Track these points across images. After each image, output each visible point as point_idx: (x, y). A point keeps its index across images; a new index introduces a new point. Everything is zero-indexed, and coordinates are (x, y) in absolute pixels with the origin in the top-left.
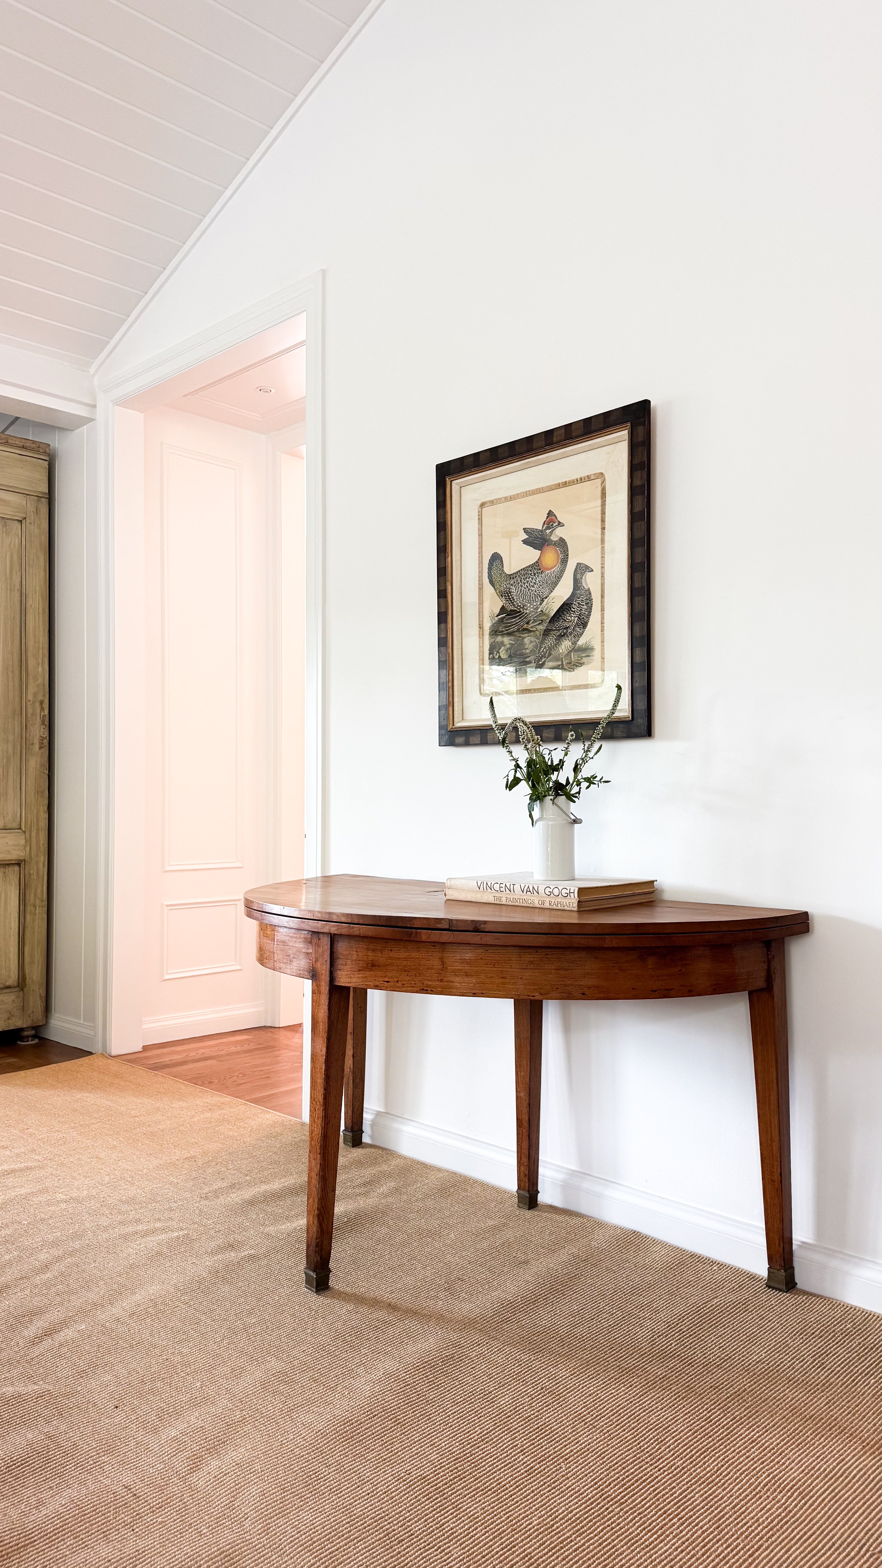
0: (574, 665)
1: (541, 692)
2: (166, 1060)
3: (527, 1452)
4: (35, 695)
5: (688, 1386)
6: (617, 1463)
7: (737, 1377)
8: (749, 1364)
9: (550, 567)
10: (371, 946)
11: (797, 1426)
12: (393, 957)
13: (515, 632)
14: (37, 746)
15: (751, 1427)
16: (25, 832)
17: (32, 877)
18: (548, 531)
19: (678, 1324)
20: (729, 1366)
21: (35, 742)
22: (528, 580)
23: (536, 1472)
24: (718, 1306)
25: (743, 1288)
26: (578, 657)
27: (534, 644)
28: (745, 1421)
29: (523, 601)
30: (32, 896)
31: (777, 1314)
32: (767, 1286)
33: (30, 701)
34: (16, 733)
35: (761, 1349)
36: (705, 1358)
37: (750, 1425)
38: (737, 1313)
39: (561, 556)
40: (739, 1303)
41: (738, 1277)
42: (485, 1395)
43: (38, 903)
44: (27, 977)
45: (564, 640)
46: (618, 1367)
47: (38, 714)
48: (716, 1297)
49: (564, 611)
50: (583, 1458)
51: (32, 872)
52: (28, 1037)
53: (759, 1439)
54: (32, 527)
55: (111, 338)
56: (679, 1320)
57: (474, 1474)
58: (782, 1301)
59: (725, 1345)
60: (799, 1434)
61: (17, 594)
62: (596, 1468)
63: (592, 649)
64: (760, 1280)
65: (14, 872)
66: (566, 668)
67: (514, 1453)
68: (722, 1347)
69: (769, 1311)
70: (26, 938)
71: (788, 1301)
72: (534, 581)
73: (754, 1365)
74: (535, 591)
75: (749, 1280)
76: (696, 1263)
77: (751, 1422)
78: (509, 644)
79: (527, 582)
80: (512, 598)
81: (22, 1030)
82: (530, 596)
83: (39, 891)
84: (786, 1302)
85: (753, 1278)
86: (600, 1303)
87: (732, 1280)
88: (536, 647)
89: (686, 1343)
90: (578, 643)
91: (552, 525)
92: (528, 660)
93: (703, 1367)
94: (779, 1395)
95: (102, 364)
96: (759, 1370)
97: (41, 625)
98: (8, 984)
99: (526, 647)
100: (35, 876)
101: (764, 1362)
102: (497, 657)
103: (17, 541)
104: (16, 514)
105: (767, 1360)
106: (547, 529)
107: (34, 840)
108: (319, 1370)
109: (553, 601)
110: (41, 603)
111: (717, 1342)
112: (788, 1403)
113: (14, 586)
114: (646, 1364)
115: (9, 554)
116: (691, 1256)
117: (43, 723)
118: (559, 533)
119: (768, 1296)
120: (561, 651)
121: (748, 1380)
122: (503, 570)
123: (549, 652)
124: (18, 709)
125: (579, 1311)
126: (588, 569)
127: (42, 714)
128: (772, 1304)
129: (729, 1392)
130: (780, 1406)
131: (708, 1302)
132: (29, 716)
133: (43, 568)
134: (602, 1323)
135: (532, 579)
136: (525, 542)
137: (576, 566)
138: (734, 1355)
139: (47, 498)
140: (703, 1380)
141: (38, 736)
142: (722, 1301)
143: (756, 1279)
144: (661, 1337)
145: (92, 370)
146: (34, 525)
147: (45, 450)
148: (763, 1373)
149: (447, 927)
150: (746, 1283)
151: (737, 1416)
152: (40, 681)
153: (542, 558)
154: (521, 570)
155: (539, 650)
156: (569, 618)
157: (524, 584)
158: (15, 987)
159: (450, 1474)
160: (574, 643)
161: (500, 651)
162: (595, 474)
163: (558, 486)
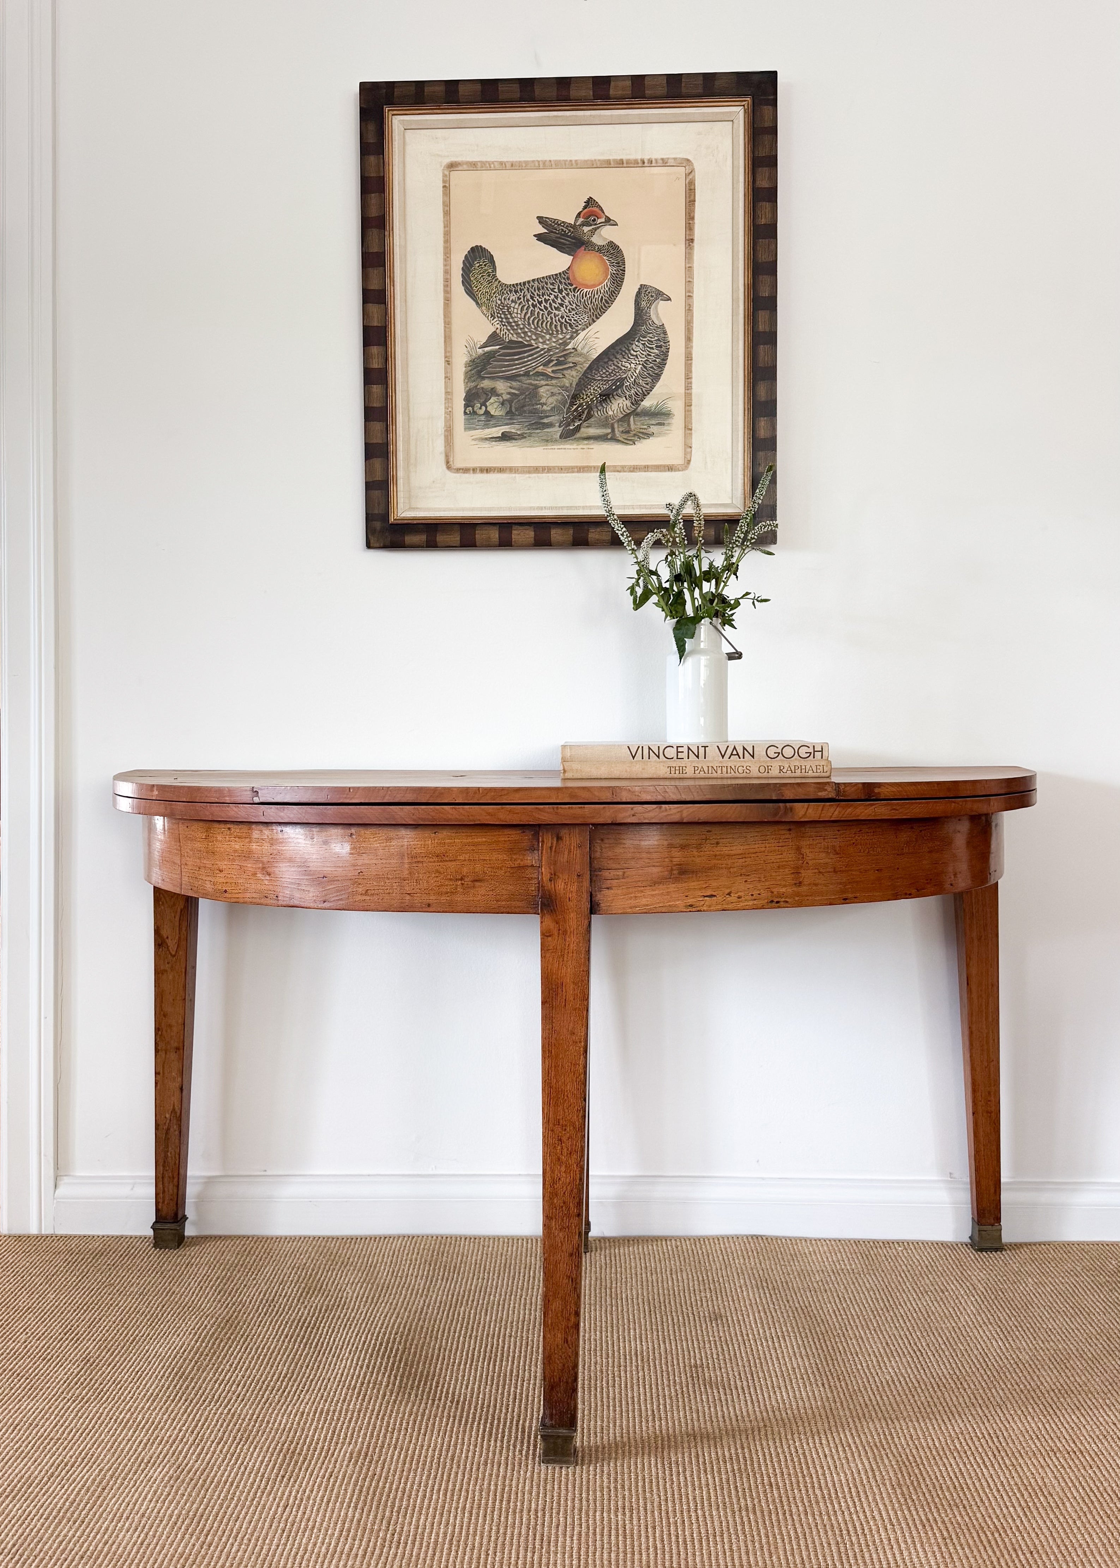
0: (635, 435)
1: (573, 472)
9: (592, 283)
10: (678, 841)
12: (720, 855)
13: (520, 375)
18: (586, 229)
22: (547, 298)
26: (643, 425)
27: (559, 397)
29: (535, 328)
39: (612, 270)
45: (616, 397)
49: (618, 353)
63: (668, 414)
66: (620, 439)
72: (560, 301)
74: (562, 317)
78: (509, 393)
79: (546, 301)
80: (515, 322)
82: (551, 323)
88: (564, 403)
90: (642, 403)
91: (594, 220)
92: (545, 421)
99: (543, 400)
102: (482, 411)
106: (583, 225)
109: (596, 335)
118: (604, 235)
120: (610, 413)
122: (495, 276)
123: (589, 413)
126: (660, 295)
135: (556, 297)
136: (540, 237)
137: (640, 289)
153: (575, 268)
154: (533, 280)
155: (569, 408)
156: (627, 365)
157: (540, 303)
160: (636, 403)
161: (488, 404)
162: (675, 159)
163: (607, 164)
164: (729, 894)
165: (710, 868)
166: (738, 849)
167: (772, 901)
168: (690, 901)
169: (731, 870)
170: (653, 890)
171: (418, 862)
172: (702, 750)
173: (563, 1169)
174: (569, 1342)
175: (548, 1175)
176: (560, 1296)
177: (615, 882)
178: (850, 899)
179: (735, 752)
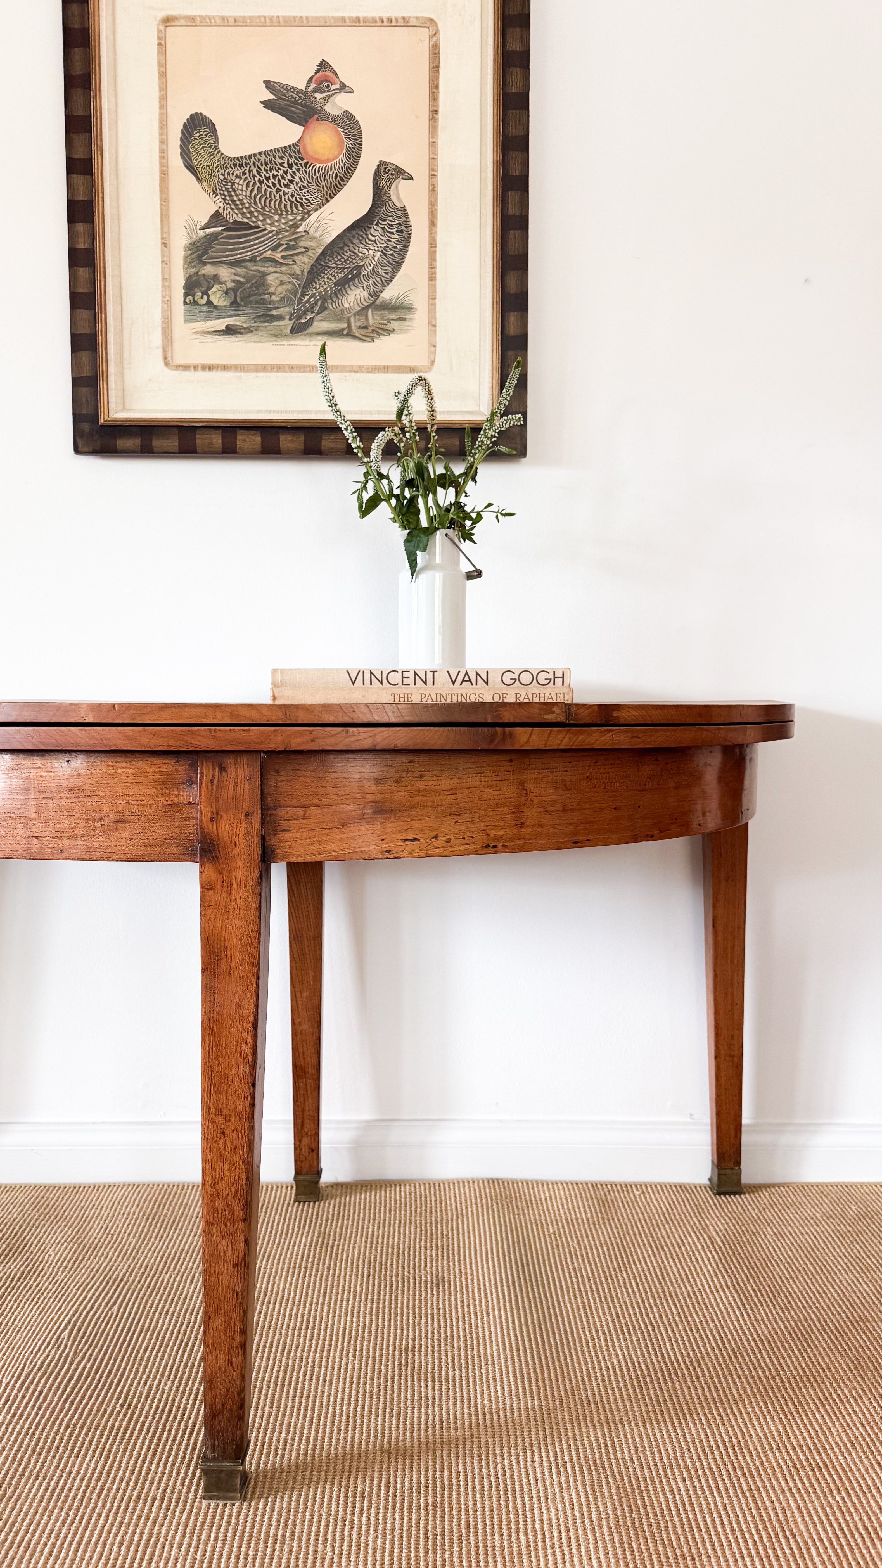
0: (373, 331)
1: (305, 372)
9: (325, 158)
13: (245, 261)
18: (319, 96)
22: (276, 173)
26: (382, 319)
27: (289, 287)
29: (263, 208)
39: (347, 143)
45: (352, 287)
49: (354, 237)
63: (409, 308)
66: (357, 335)
72: (289, 177)
74: (292, 196)
78: (233, 281)
79: (274, 177)
80: (239, 200)
82: (280, 202)
88: (295, 293)
90: (382, 295)
91: (328, 86)
92: (274, 312)
99: (271, 290)
102: (204, 301)
106: (315, 91)
109: (330, 217)
120: (346, 305)
122: (217, 148)
123: (322, 305)
126: (400, 173)
135: (286, 173)
136: (267, 104)
137: (379, 166)
153: (307, 139)
154: (260, 153)
155: (300, 299)
156: (365, 251)
157: (268, 179)
160: (375, 295)
161: (210, 292)
162: (417, 18)
163: (342, 22)
164: (435, 837)
165: (412, 807)
166: (446, 783)
167: (488, 846)
168: (388, 846)
169: (439, 809)
170: (342, 833)
171: (47, 798)
172: (430, 675)
173: (226, 1166)
174: (234, 1365)
175: (208, 1174)
176: (223, 1312)
177: (293, 824)
178: (581, 842)
179: (467, 678)
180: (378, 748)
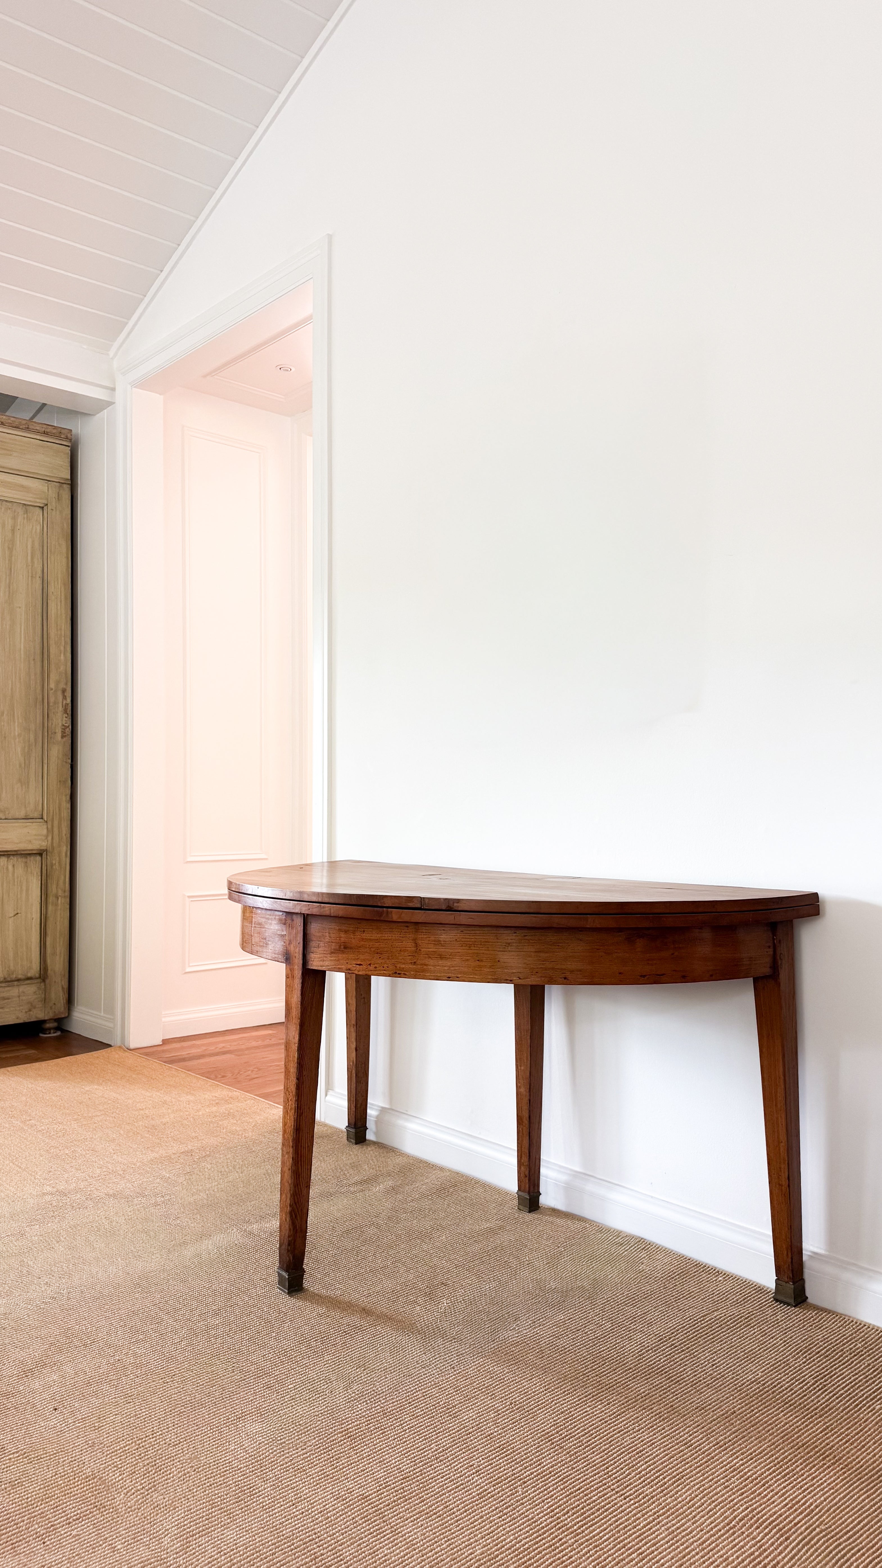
2: (184, 1053)
3: (483, 1473)
4: (58, 683)
5: (672, 1406)
6: (579, 1489)
7: (727, 1398)
8: (742, 1385)
10: (344, 928)
11: (786, 1454)
12: (366, 939)
14: (59, 735)
15: (735, 1453)
16: (47, 822)
17: (54, 867)
19: (670, 1338)
20: (720, 1386)
21: (57, 731)
23: (489, 1495)
24: (717, 1319)
25: (748, 1301)
28: (729, 1447)
30: (54, 886)
31: (782, 1330)
32: (775, 1299)
33: (52, 689)
34: (38, 722)
35: (759, 1367)
36: (695, 1376)
37: (734, 1451)
38: (738, 1328)
40: (741, 1317)
41: (744, 1289)
42: (448, 1409)
43: (60, 893)
44: (49, 968)
46: (598, 1382)
47: (60, 703)
48: (715, 1311)
50: (544, 1481)
51: (54, 862)
52: (50, 1029)
53: (742, 1467)
54: (54, 512)
55: (129, 319)
56: (673, 1333)
57: (420, 1495)
58: (789, 1316)
59: (719, 1362)
60: (788, 1463)
61: (38, 582)
62: (555, 1494)
64: (768, 1293)
65: (36, 862)
67: (469, 1473)
68: (716, 1364)
69: (772, 1326)
70: (48, 929)
71: (796, 1316)
73: (747, 1386)
75: (755, 1293)
76: (700, 1273)
77: (736, 1448)
81: (44, 1022)
83: (61, 882)
84: (794, 1317)
85: (761, 1290)
86: (590, 1313)
87: (738, 1292)
89: (676, 1359)
93: (692, 1386)
94: (770, 1419)
95: (121, 346)
96: (753, 1391)
97: (63, 612)
98: (29, 975)
100: (57, 867)
101: (760, 1382)
103: (39, 528)
104: (38, 500)
105: (763, 1380)
107: (56, 830)
108: (275, 1376)
110: (63, 589)
111: (711, 1358)
112: (780, 1428)
113: (36, 573)
114: (630, 1381)
115: (30, 540)
116: (696, 1265)
117: (65, 711)
119: (775, 1310)
121: (740, 1401)
124: (40, 697)
125: (565, 1321)
127: (64, 702)
128: (778, 1319)
129: (716, 1414)
130: (770, 1432)
131: (707, 1315)
132: (51, 704)
133: (65, 555)
134: (588, 1335)
138: (727, 1373)
139: (68, 484)
140: (689, 1400)
141: (60, 724)
142: (723, 1315)
143: (764, 1292)
144: (650, 1351)
145: (111, 353)
146: (56, 510)
147: (67, 436)
148: (756, 1394)
149: (418, 905)
150: (752, 1295)
151: (721, 1441)
152: (62, 668)
158: (37, 978)
159: (394, 1494)
164: (370, 964)
165: (360, 947)
166: (375, 935)
167: (396, 973)
168: (349, 967)
169: (372, 949)
170: (331, 957)
177: (315, 949)
180: (332, 915)
